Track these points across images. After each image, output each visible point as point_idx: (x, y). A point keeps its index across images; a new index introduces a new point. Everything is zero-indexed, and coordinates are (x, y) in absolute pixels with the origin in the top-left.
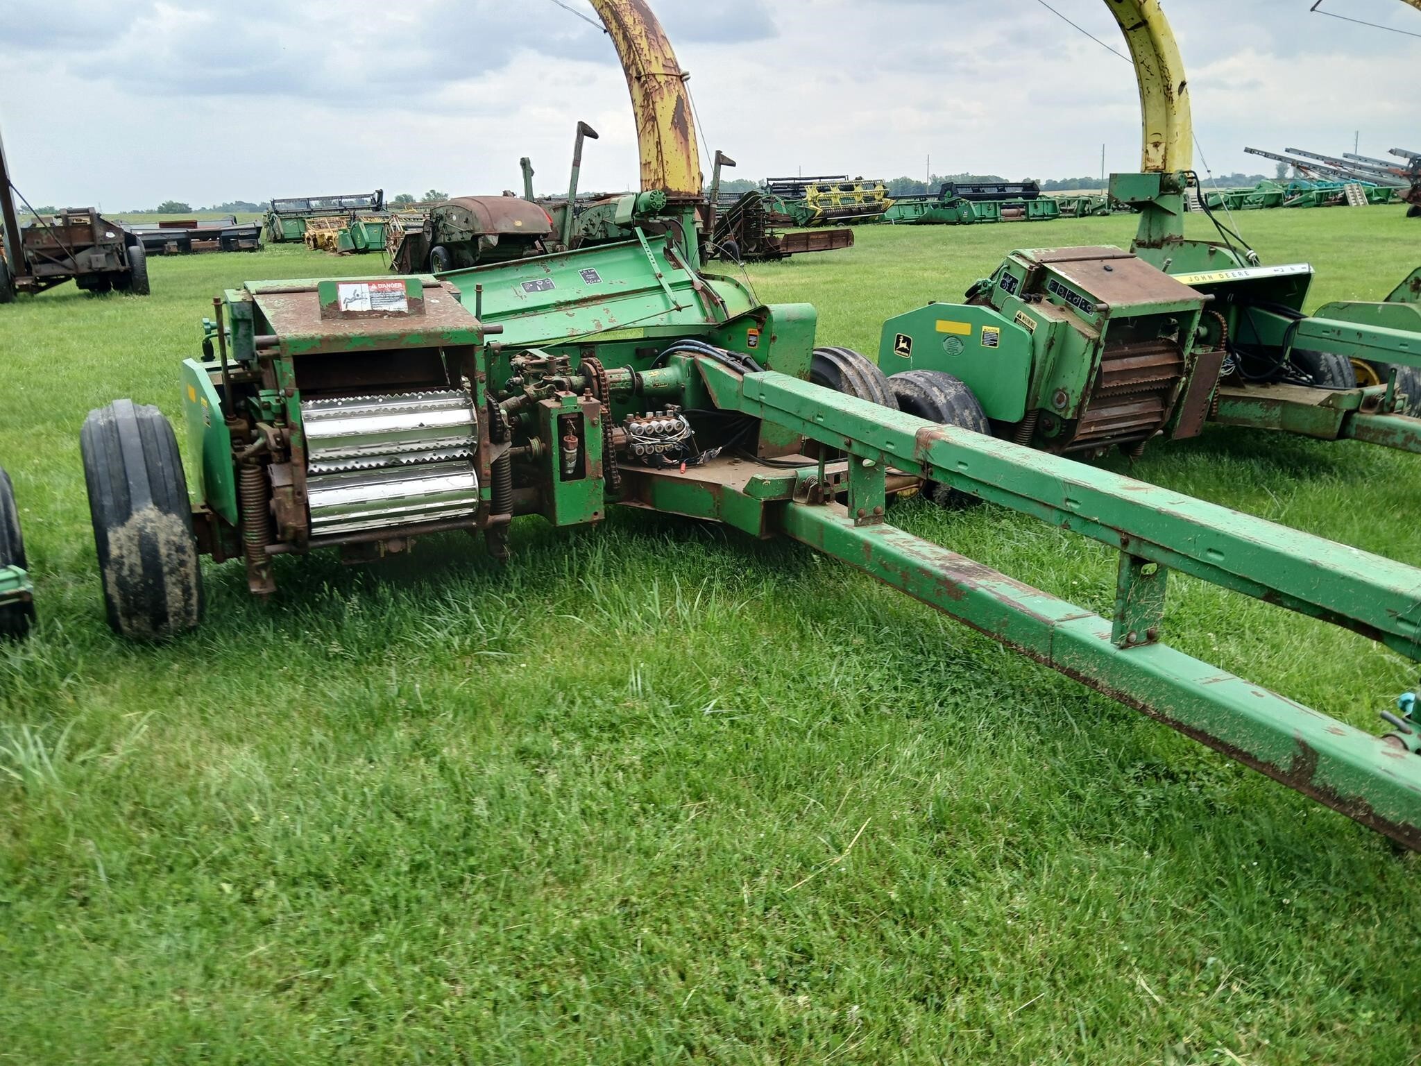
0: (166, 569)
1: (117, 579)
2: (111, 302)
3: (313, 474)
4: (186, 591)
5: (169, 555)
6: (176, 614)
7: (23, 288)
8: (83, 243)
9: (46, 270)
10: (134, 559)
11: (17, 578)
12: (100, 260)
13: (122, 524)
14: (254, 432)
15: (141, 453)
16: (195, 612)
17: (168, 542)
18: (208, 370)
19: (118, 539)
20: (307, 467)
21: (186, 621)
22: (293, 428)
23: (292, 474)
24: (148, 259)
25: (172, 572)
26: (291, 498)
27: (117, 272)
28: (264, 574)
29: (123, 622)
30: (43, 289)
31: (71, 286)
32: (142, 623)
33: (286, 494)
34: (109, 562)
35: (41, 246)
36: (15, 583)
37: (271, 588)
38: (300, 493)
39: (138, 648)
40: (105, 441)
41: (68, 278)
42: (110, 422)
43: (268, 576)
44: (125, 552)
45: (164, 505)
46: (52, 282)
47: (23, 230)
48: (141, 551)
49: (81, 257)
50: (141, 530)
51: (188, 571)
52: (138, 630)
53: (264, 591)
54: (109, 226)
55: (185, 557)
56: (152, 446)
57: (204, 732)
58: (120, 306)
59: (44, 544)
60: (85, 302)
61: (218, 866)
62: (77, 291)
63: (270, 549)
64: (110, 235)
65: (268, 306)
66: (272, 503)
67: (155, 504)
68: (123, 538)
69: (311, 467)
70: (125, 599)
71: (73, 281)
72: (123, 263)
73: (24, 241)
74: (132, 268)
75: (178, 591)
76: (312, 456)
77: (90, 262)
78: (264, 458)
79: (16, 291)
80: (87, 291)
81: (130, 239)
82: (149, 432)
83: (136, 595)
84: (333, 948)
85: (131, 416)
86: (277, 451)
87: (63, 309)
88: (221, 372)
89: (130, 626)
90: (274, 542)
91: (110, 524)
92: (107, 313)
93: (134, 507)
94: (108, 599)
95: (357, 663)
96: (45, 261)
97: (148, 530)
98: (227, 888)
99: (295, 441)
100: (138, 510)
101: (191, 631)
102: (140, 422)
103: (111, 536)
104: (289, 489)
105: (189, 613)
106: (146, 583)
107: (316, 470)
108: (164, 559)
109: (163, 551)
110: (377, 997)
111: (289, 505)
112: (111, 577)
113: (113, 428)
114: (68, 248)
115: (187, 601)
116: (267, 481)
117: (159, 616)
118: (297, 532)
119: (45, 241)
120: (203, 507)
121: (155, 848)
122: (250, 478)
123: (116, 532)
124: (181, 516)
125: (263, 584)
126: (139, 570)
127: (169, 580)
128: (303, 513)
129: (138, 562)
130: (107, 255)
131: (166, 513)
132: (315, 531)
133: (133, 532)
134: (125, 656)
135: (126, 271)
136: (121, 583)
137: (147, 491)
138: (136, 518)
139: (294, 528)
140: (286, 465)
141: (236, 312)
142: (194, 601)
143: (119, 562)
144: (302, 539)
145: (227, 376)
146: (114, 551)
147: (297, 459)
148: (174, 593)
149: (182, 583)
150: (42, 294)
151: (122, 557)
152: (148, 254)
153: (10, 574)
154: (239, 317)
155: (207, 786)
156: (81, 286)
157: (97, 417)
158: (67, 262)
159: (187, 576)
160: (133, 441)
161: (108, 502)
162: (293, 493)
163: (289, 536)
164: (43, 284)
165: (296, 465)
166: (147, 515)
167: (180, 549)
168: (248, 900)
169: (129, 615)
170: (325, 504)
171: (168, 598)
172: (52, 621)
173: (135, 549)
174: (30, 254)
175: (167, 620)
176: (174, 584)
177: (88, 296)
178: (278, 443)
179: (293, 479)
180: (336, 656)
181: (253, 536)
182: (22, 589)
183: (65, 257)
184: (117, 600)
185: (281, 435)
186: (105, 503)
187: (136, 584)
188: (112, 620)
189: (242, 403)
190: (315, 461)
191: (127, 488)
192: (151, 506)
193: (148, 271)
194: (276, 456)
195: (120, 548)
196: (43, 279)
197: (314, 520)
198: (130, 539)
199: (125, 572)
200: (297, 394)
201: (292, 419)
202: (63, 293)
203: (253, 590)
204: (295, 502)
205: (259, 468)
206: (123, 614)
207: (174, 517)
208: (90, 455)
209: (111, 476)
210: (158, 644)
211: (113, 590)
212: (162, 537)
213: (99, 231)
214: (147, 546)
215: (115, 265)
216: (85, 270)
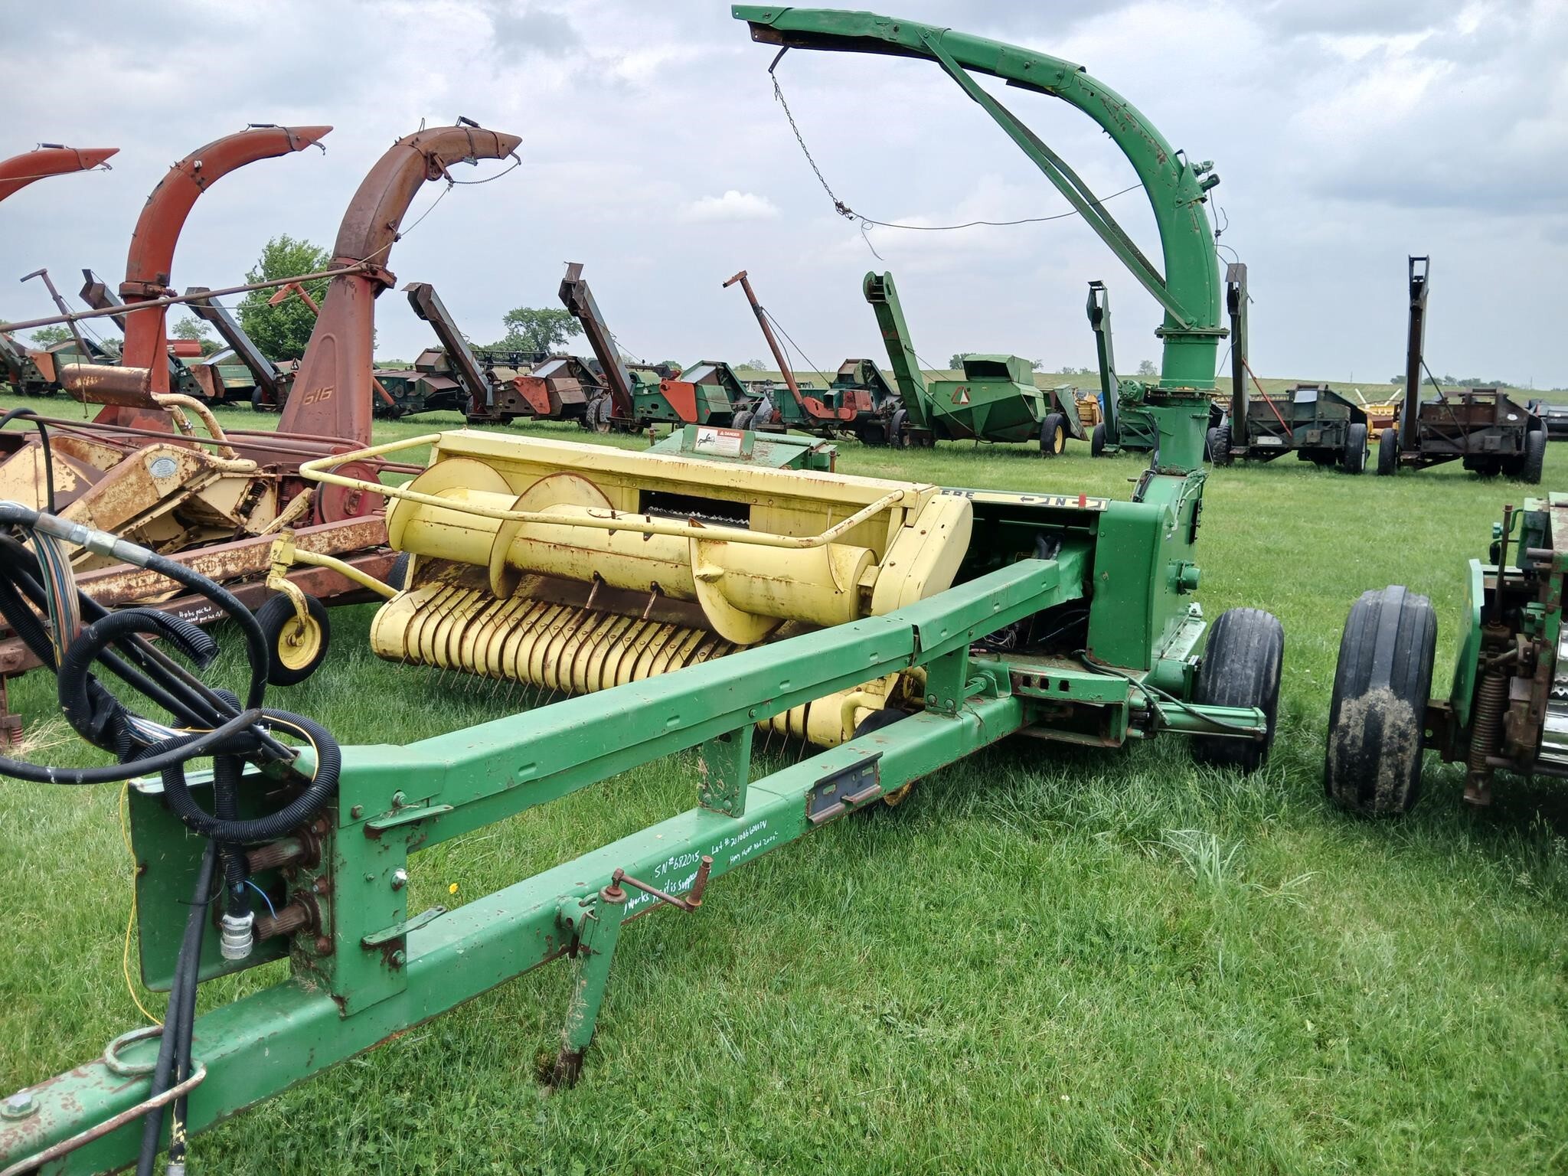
0: (1384, 750)
1: (1339, 745)
2: (1493, 488)
3: (1556, 696)
4: (1399, 776)
5: (1391, 738)
6: (1383, 795)
7: (1408, 462)
8: (1480, 423)
9: (1435, 446)
10: (1358, 731)
11: (1256, 719)
12: (1493, 442)
13: (1357, 698)
14: (1511, 642)
15: (1394, 638)
16: (1403, 799)
17: (1393, 725)
18: (1485, 573)
19: (1350, 710)
20: (1550, 689)
21: (1391, 805)
22: (1545, 645)
23: (1532, 691)
24: (1548, 443)
25: (1389, 754)
26: (1524, 715)
27: (1509, 456)
28: (1480, 785)
29: (1334, 786)
30: (1430, 464)
31: (1457, 466)
32: (1350, 793)
33: (1520, 709)
34: (1336, 728)
35: (1437, 422)
36: (1253, 722)
37: (1485, 800)
38: (1535, 712)
39: (1341, 814)
40: (1366, 620)
41: (1455, 457)
42: (1378, 604)
43: (1485, 788)
44: (1352, 723)
45: (1399, 689)
46: (1439, 458)
47: (1422, 404)
48: (1366, 726)
49: (1475, 438)
50: (1372, 707)
51: (1405, 758)
52: (1346, 798)
53: (1477, 801)
54: (1514, 408)
55: (1406, 744)
56: (1407, 634)
57: (1361, 905)
58: (1499, 492)
59: (1305, 703)
60: (1466, 484)
61: (1308, 1004)
62: (1462, 470)
63: (1490, 760)
64: (1512, 417)
65: (1559, 520)
66: (1506, 716)
67: (1392, 687)
68: (1354, 710)
69: (1557, 690)
70: (1341, 765)
71: (1461, 460)
72: (1519, 447)
73: (1421, 416)
74: (1528, 454)
75: (1390, 774)
76: (1558, 678)
77: (1483, 442)
78: (1509, 669)
79: (1400, 464)
80: (1474, 472)
81: (1534, 423)
82: (1408, 621)
83: (1352, 765)
84: (1365, 1109)
85: (1397, 602)
86: (1522, 664)
87: (1439, 488)
88: (1496, 577)
89: (1340, 792)
90: (1496, 754)
91: (1346, 694)
92: (1481, 498)
93: (1371, 685)
94: (1328, 761)
95: (1546, 905)
96: (1436, 437)
97: (1377, 709)
98: (1309, 1026)
99: (1543, 658)
100: (1374, 688)
101: (1393, 817)
102: (1403, 609)
103: (1344, 704)
104: (1525, 706)
105: (1396, 799)
106: (1363, 756)
107: (1561, 693)
108: (1386, 740)
109: (1387, 732)
110: (1381, 1164)
111: (1521, 722)
112: (1334, 743)
113: (1377, 609)
114: (1464, 427)
115: (1397, 786)
116: (1505, 690)
117: (1367, 791)
118: (1522, 751)
119: (1442, 418)
120: (1446, 704)
121: (1268, 969)
122: (1491, 683)
123: (1349, 703)
124: (1414, 705)
125: (1478, 794)
126: (1360, 743)
127: (1385, 761)
128: (1535, 734)
129: (1361, 735)
130: (1503, 438)
131: (1400, 698)
132: (1543, 755)
133: (1364, 707)
134: (1326, 816)
135: (1520, 457)
136: (1341, 750)
137: (1388, 674)
138: (1371, 695)
139: (1520, 746)
140: (1529, 681)
141: (1528, 520)
142: (1405, 788)
143: (1345, 730)
144: (1527, 759)
145: (1501, 582)
146: (1343, 720)
147: (1541, 677)
148: (1386, 775)
149: (1397, 767)
150: (1425, 470)
151: (1348, 726)
152: (1551, 439)
153: (1252, 714)
154: (1530, 526)
155: (1336, 945)
156: (1467, 466)
157: (1368, 598)
158: (1459, 441)
159: (1403, 762)
160: (1390, 626)
161: (1350, 674)
162: (1529, 710)
163: (1513, 752)
164: (1429, 460)
165: (1539, 683)
166: (1381, 694)
167: (1403, 735)
168: (1321, 1043)
169: (1341, 782)
170: (1562, 730)
171: (1380, 778)
172: (1279, 767)
173: (1361, 722)
174: (1423, 429)
175: (1374, 799)
176: (1389, 766)
177: (1472, 478)
178: (1526, 656)
179: (1531, 696)
180: (1522, 888)
181: (1479, 743)
182: (1257, 729)
183: (1459, 435)
184: (1334, 764)
185: (1533, 650)
186: (1348, 675)
187: (1354, 755)
188: (1327, 782)
189: (1513, 611)
190: (1559, 683)
191: (1371, 667)
192: (1388, 687)
193: (1545, 458)
194: (1521, 670)
195: (1349, 718)
196: (1429, 455)
197: (1545, 744)
198: (1360, 712)
199: (1347, 741)
200: (1559, 613)
201: (1548, 636)
202: (1447, 472)
203: (1466, 797)
204: (1529, 720)
205: (1504, 677)
206: (1336, 779)
207: (1406, 703)
208: (1350, 629)
209: (1360, 652)
210: (1359, 817)
211: (1333, 754)
212: (1389, 719)
213: (1501, 413)
214: (1373, 722)
215: (1509, 449)
216: (1476, 450)
